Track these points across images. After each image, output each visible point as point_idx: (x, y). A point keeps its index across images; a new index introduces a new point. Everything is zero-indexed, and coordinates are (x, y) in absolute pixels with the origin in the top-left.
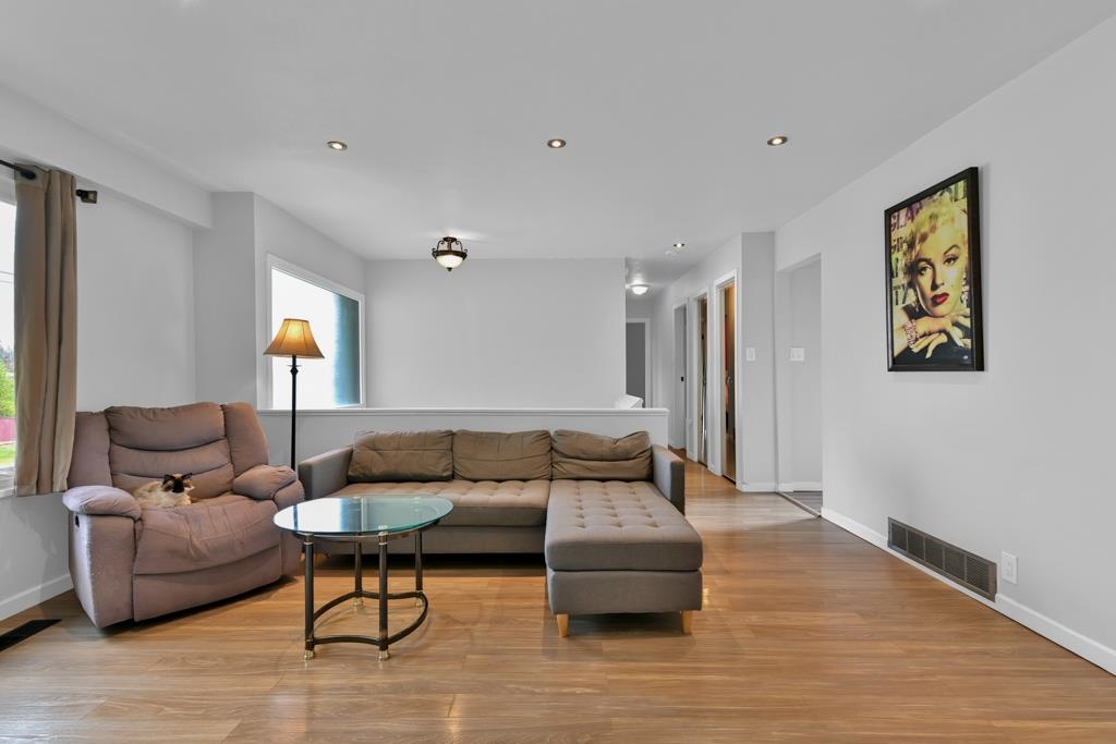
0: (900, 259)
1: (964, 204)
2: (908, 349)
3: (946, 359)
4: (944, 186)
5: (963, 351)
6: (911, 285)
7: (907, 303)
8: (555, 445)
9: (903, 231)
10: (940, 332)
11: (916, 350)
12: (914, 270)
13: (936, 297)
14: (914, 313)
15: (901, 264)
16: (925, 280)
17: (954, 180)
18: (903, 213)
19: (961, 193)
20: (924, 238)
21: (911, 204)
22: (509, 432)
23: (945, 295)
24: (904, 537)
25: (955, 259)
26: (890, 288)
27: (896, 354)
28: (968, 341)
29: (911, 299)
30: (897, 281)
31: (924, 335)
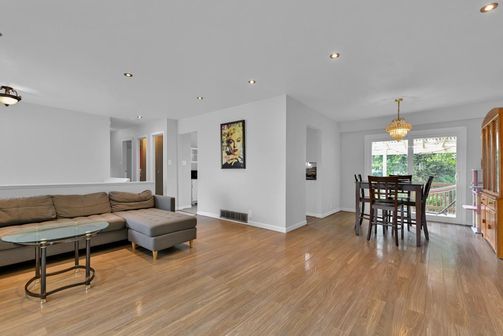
0: (225, 138)
1: (242, 128)
2: (227, 163)
3: (237, 166)
4: (237, 122)
5: (241, 164)
6: (228, 146)
7: (227, 150)
8: (111, 198)
9: (226, 131)
10: (236, 159)
11: (229, 163)
12: (229, 142)
13: (234, 150)
14: (229, 153)
15: (225, 140)
16: (232, 145)
17: (240, 122)
18: (226, 126)
19: (241, 126)
20: (232, 134)
21: (229, 124)
22: (84, 194)
23: (237, 150)
24: (225, 214)
25: (240, 141)
26: (222, 146)
27: (223, 164)
28: (242, 162)
29: (228, 149)
30: (223, 144)
31: (231, 159)
